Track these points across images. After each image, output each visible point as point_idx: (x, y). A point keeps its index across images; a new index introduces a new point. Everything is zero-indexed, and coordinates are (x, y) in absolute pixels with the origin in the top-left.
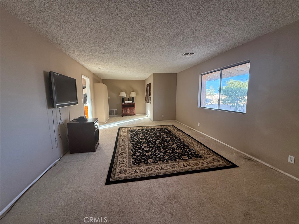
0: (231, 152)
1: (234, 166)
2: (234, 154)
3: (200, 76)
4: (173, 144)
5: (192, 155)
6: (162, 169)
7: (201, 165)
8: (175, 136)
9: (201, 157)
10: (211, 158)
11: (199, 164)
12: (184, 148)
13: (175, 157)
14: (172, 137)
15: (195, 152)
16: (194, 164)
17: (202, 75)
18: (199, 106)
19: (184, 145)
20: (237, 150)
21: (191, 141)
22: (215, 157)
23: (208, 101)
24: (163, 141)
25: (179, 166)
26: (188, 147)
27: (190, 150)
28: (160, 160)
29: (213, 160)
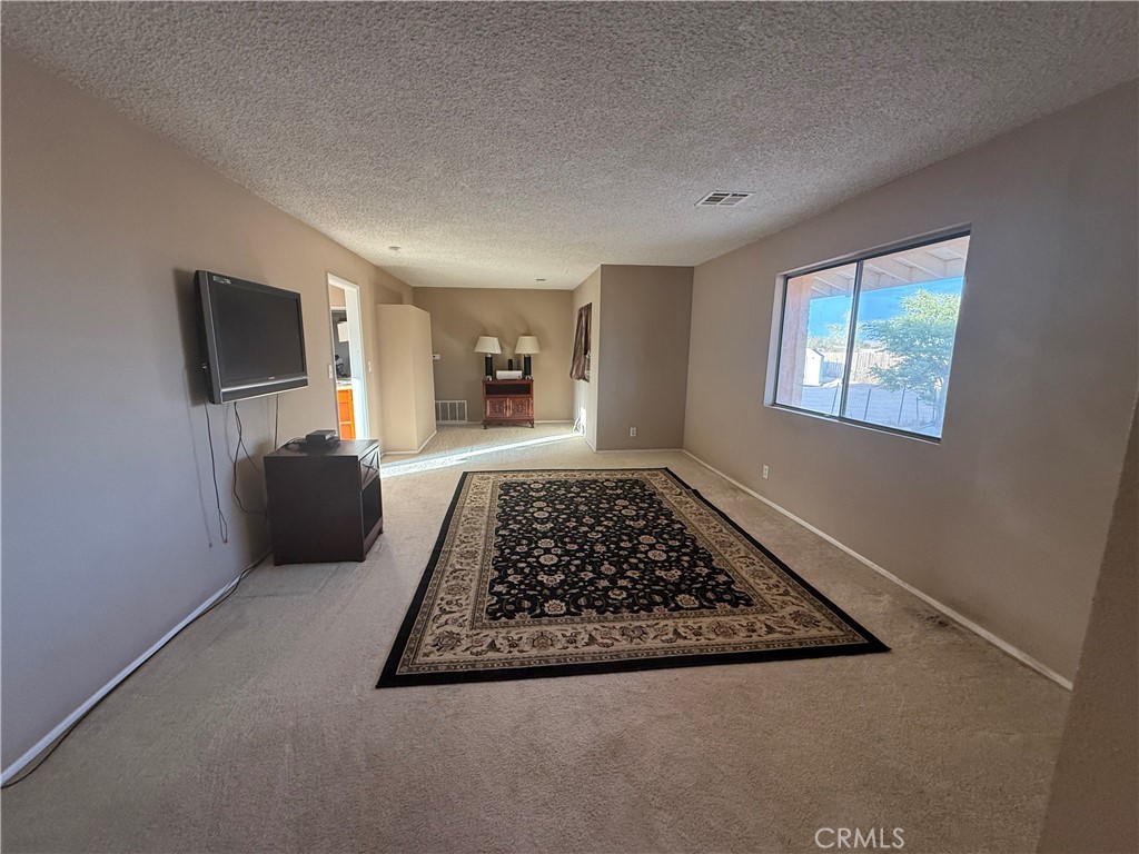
0: (875, 586)
1: (874, 646)
2: (886, 598)
3: (779, 282)
4: (652, 547)
5: (718, 591)
6: (592, 640)
7: (743, 633)
8: (669, 515)
9: (749, 603)
10: (790, 610)
11: (738, 628)
12: (693, 565)
13: (652, 596)
14: (656, 518)
15: (729, 583)
16: (719, 630)
17: (787, 278)
18: (771, 402)
19: (696, 550)
20: (900, 582)
21: (726, 535)
22: (806, 607)
24: (619, 530)
25: (658, 632)
26: (708, 561)
27: (715, 571)
28: (590, 606)
29: (796, 616)
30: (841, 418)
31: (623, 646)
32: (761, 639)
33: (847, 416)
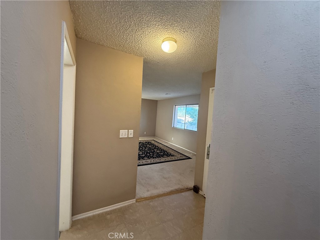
0: (190, 153)
1: (190, 158)
2: (191, 154)
3: (174, 106)
4: (157, 151)
5: (169, 155)
6: (154, 161)
7: (174, 159)
8: (158, 147)
9: (174, 156)
10: (179, 156)
11: (173, 158)
12: (164, 153)
13: (159, 156)
15: (170, 154)
16: (171, 158)
17: (175, 106)
18: (173, 126)
19: (164, 151)
20: (192, 152)
21: (168, 149)
22: (181, 156)
23: (179, 122)
24: (150, 149)
25: (163, 159)
26: (166, 152)
27: (168, 153)
28: (151, 157)
29: (180, 156)
30: (184, 129)
31: (158, 161)
32: (176, 159)
33: (185, 128)
